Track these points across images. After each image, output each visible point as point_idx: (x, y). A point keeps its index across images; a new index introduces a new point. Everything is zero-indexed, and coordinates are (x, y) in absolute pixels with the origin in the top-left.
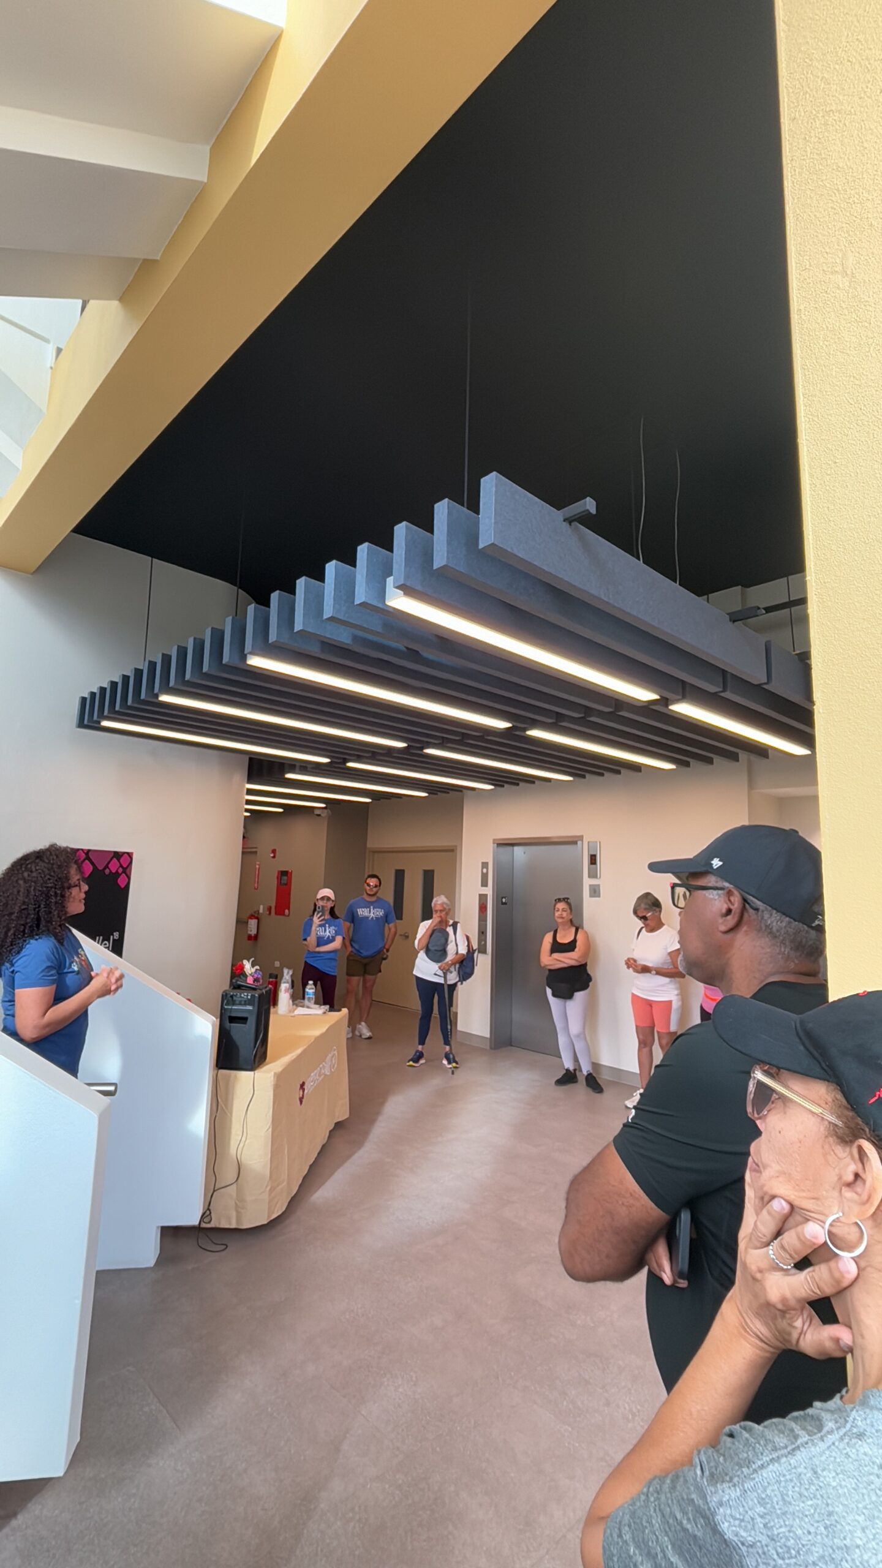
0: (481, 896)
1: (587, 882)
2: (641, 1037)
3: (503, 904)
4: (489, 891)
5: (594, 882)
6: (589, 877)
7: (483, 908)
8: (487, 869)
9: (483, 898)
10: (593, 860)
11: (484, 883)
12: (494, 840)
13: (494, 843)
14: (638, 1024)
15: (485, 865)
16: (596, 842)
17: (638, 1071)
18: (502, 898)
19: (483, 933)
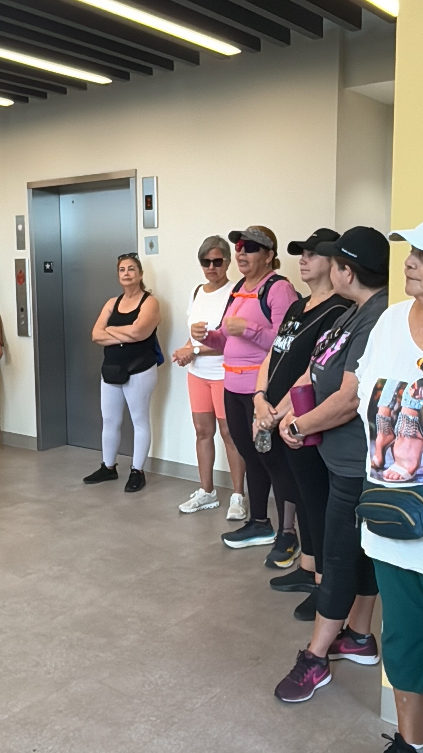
0: (17, 261)
1: (143, 234)
2: (199, 426)
3: (46, 271)
4: (26, 255)
5: (150, 233)
6: (145, 227)
7: (20, 278)
8: (23, 225)
9: (20, 264)
10: (149, 202)
11: (21, 245)
12: (28, 184)
13: (28, 188)
14: (194, 411)
15: (20, 220)
16: (153, 177)
17: (197, 464)
18: (45, 263)
19: (22, 310)
